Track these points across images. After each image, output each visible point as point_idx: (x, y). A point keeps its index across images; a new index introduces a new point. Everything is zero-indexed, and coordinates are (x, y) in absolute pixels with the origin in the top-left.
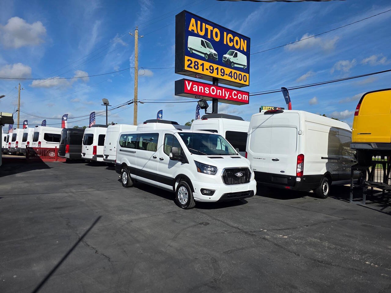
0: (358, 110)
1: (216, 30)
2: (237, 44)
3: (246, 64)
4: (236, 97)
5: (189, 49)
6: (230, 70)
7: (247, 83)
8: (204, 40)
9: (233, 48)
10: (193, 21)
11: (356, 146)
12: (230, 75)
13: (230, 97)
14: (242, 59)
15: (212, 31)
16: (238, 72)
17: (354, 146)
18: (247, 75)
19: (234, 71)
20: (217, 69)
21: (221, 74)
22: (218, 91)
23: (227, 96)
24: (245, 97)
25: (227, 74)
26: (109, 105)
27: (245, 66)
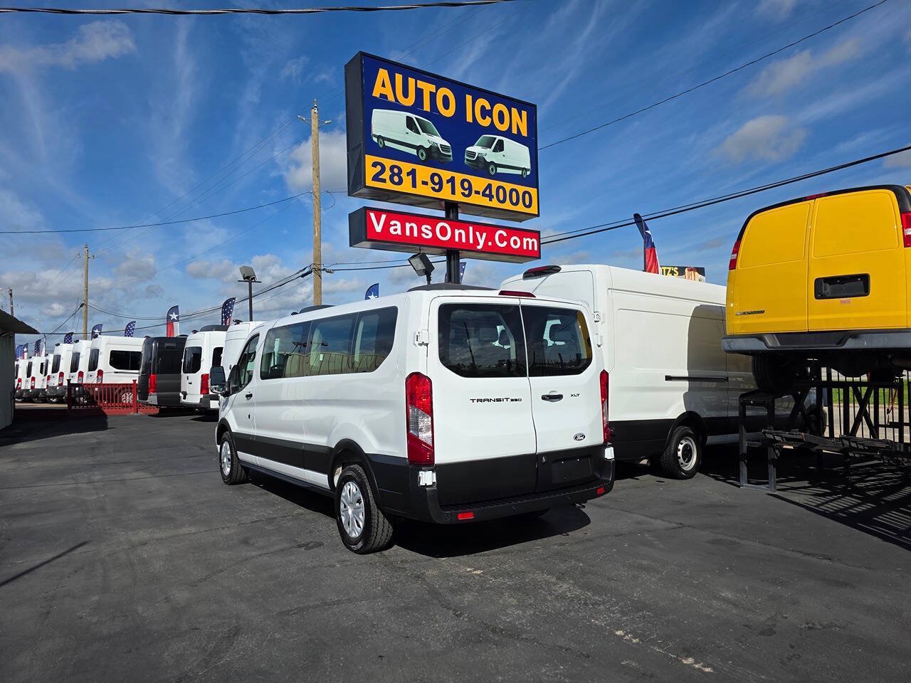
0: (735, 255)
1: (444, 91)
2: (502, 120)
3: (528, 166)
4: (505, 243)
5: (375, 139)
6: (486, 181)
7: (533, 210)
8: (413, 116)
9: (492, 129)
10: (383, 74)
11: (732, 343)
12: (487, 192)
13: (490, 244)
14: (516, 155)
15: (433, 96)
16: (508, 186)
17: (729, 346)
18: (533, 191)
19: (495, 184)
20: (452, 180)
21: (463, 191)
22: (457, 232)
23: (482, 242)
24: (530, 242)
25: (477, 192)
26: (255, 282)
27: (526, 170)
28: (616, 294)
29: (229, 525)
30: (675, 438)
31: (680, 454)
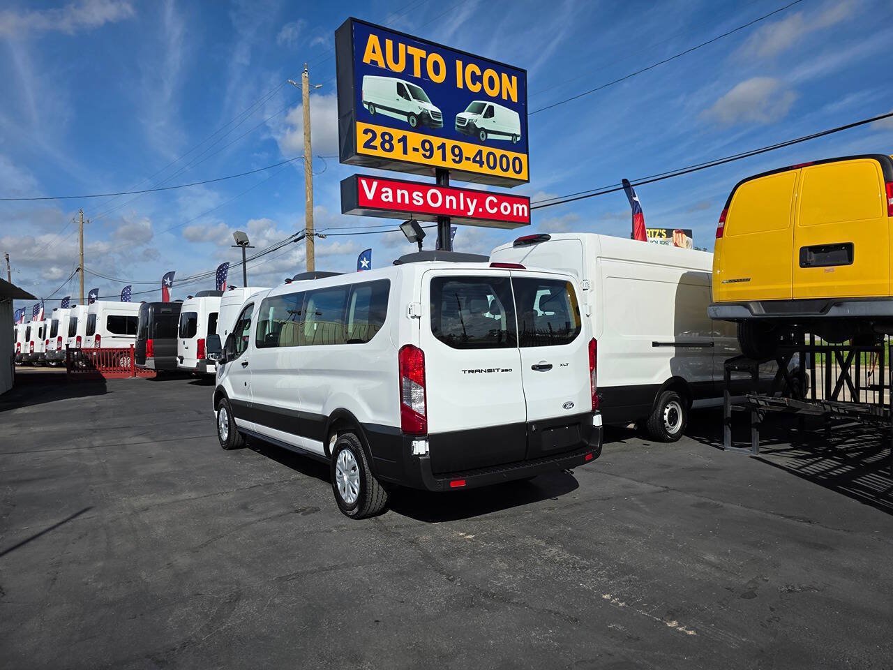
0: (723, 223)
1: (434, 57)
2: (492, 86)
3: (518, 132)
4: (496, 209)
5: (366, 106)
6: (477, 148)
7: (523, 176)
8: (404, 82)
9: (482, 95)
10: (373, 40)
11: (718, 311)
12: (478, 159)
13: (481, 210)
14: (506, 121)
15: (423, 62)
16: (499, 152)
17: (715, 313)
18: (523, 157)
19: (486, 150)
20: (443, 147)
21: (454, 158)
22: (448, 198)
23: (472, 208)
24: (520, 209)
25: (468, 159)
26: (248, 247)
27: (517, 136)
28: (605, 263)
29: (227, 490)
30: (662, 402)
31: (666, 417)
